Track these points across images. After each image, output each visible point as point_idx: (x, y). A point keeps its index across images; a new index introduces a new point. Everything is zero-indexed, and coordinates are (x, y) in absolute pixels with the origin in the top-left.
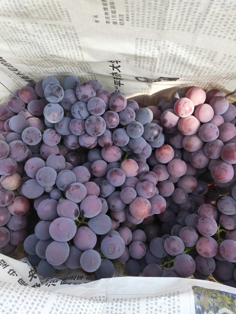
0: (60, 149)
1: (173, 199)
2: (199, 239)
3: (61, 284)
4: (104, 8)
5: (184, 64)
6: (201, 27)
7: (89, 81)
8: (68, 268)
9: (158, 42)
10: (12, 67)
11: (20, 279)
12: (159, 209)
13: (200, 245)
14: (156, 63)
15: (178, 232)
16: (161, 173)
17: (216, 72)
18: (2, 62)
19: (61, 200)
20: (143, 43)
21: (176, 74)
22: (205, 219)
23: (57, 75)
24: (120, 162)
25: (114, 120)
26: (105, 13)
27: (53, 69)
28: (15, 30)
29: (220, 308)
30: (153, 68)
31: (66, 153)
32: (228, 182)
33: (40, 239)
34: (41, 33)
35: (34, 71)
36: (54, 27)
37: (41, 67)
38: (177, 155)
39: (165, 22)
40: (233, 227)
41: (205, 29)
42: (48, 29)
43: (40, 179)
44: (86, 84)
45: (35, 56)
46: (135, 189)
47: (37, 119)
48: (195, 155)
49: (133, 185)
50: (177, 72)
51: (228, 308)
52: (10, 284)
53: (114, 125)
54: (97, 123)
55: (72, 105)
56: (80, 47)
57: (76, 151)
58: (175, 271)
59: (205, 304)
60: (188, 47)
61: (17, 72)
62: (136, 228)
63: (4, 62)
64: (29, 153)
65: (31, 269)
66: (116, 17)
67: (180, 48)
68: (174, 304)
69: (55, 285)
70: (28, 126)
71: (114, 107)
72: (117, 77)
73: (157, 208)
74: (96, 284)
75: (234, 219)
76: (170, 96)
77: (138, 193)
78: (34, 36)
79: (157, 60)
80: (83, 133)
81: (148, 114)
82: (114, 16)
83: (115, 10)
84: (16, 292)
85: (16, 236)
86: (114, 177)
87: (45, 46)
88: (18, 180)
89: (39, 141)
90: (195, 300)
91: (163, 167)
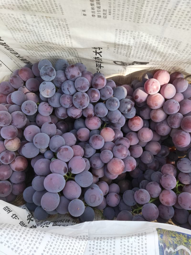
0: (52, 119)
1: (141, 159)
2: (161, 192)
3: (53, 226)
4: (91, 4)
5: (154, 51)
6: (169, 21)
7: (76, 64)
8: (58, 213)
9: (133, 32)
10: (13, 51)
11: (21, 222)
12: (131, 168)
13: (162, 196)
14: (131, 50)
15: (145, 186)
16: (133, 139)
17: (179, 58)
18: (6, 47)
19: (53, 160)
20: (122, 34)
21: (147, 59)
22: (167, 176)
23: (50, 58)
24: (100, 130)
25: (96, 95)
26: (92, 8)
27: (47, 53)
28: (17, 20)
29: (178, 245)
30: (128, 54)
31: (56, 121)
32: (186, 147)
33: (36, 190)
34: (39, 24)
35: (32, 54)
36: (49, 19)
37: (37, 51)
38: (145, 125)
39: (140, 17)
40: (189, 183)
41: (173, 23)
42: (44, 21)
43: (36, 143)
44: (74, 66)
45: (33, 42)
46: (112, 152)
47: (34, 94)
48: (160, 125)
49: (110, 149)
50: (148, 57)
51: (184, 245)
52: (14, 226)
53: (96, 100)
54: (83, 98)
55: (62, 83)
56: (70, 36)
57: (64, 120)
58: (143, 216)
59: (166, 242)
60: (158, 38)
61: (17, 55)
62: (112, 182)
63: (8, 47)
64: (27, 122)
65: (29, 214)
66: (101, 12)
67: (151, 38)
68: (142, 242)
69: (48, 227)
70: (27, 99)
71: (96, 86)
72: (99, 61)
73: (129, 167)
74: (80, 226)
75: (190, 176)
76: (141, 76)
77: (114, 154)
78: (32, 26)
79: (132, 47)
80: (71, 105)
81: (123, 91)
82: (99, 11)
83: (100, 5)
84: (19, 232)
85: (17, 188)
86: (96, 142)
87: (41, 34)
88: (18, 143)
89: (35, 112)
90: (158, 239)
91: (134, 134)
